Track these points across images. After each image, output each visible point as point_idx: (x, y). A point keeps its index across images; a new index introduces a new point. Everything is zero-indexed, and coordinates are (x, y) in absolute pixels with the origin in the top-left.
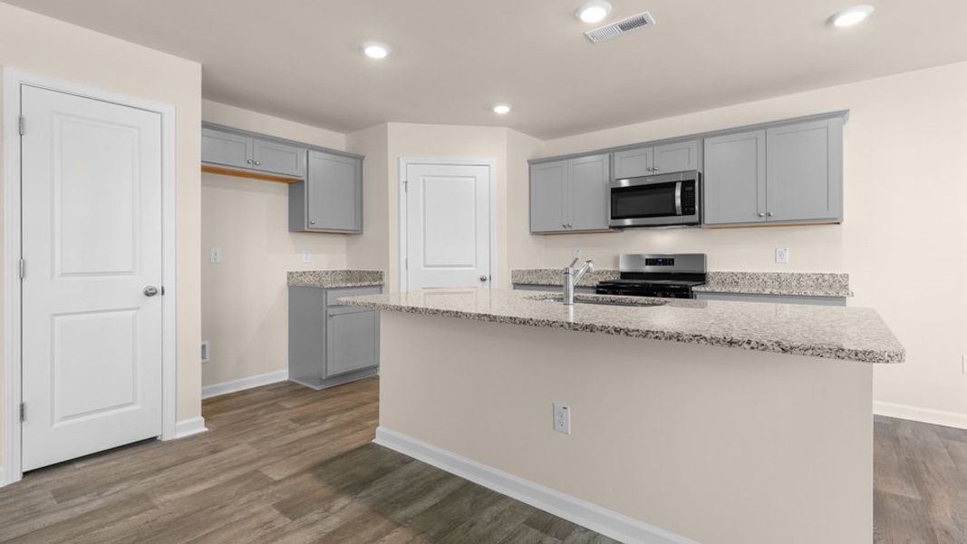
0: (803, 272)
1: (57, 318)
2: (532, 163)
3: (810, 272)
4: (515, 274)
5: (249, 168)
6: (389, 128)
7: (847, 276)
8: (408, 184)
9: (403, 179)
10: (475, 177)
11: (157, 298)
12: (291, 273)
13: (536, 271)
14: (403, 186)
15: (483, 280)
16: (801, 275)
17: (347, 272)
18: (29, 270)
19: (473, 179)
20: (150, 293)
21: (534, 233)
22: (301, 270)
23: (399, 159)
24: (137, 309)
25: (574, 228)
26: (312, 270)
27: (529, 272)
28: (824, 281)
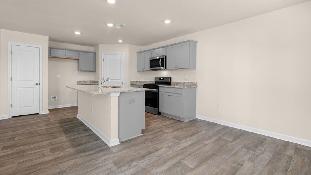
0: (189, 82)
1: (18, 89)
2: (138, 53)
3: (190, 82)
4: (131, 82)
5: (64, 57)
6: (100, 46)
7: (197, 83)
8: (104, 60)
9: (103, 58)
10: (120, 57)
11: (38, 85)
12: (78, 81)
13: (139, 81)
14: (103, 60)
15: (122, 83)
16: (188, 83)
17: (94, 81)
18: (13, 79)
19: (120, 58)
20: (37, 84)
21: (138, 71)
22: (80, 80)
23: (102, 53)
24: (34, 87)
25: (145, 70)
26: (83, 80)
27: (136, 81)
28: (193, 84)
